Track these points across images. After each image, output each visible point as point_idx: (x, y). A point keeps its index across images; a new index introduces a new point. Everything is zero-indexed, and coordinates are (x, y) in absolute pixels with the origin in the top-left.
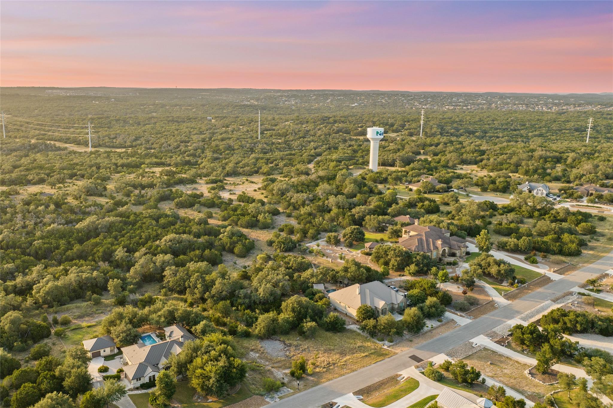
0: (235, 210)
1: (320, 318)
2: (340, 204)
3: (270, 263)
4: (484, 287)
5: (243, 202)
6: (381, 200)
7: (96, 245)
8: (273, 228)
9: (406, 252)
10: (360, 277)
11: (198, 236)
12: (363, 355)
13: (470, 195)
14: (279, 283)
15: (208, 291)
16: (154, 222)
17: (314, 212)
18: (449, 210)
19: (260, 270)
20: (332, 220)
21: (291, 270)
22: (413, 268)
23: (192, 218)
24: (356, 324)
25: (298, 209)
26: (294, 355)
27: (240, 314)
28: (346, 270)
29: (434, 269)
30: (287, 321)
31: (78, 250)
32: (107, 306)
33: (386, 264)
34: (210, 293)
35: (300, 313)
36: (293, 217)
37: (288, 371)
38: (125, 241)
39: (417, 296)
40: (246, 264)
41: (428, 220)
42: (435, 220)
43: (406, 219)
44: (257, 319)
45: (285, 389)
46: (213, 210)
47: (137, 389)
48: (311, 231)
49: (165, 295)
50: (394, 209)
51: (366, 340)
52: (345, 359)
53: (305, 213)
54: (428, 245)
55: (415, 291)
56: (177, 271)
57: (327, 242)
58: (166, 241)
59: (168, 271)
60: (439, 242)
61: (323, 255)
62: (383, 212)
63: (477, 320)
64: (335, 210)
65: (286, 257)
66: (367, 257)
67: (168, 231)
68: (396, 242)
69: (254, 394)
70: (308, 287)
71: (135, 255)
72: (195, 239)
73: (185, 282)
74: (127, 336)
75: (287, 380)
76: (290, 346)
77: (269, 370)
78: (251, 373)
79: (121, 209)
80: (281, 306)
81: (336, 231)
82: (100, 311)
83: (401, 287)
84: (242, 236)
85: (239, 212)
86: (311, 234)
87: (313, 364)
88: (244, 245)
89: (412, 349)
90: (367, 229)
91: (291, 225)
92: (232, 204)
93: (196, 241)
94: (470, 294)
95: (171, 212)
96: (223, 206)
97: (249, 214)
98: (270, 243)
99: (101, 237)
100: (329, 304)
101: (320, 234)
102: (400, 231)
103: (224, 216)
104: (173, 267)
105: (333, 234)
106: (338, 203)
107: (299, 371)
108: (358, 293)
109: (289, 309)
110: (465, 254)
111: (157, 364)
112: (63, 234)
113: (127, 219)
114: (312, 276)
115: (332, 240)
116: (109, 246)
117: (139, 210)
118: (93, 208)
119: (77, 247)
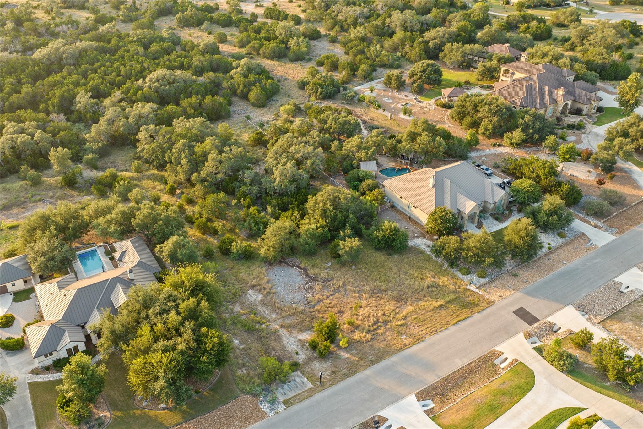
0: (258, 31)
1: (368, 225)
2: (408, 24)
3: (298, 121)
4: (631, 171)
5: (272, 18)
6: (467, 17)
7: (54, 85)
8: (309, 60)
9: (508, 109)
10: (435, 151)
11: (200, 72)
12: (436, 304)
13: (595, 11)
14: (307, 159)
15: (197, 171)
16: (141, 50)
17: (369, 35)
18: (567, 36)
19: (283, 131)
20: (395, 49)
21: (327, 136)
22: (517, 134)
23: (196, 43)
24: (424, 237)
25: (346, 31)
26: (320, 301)
27: (242, 213)
28: (413, 137)
29: (551, 139)
30: (312, 235)
31: (27, 93)
32: (50, 188)
33: (475, 125)
35: (334, 219)
36: (339, 42)
37: (306, 338)
38: (94, 80)
39: (528, 191)
40: (265, 119)
41: (540, 53)
42: (551, 53)
43: (504, 50)
44: (266, 226)
45: (298, 377)
46: (229, 31)
47: (47, 369)
48: (363, 67)
49: (138, 171)
50: (487, 32)
51: (440, 272)
52: (404, 313)
53: (356, 38)
54: (542, 95)
55: (526, 183)
56: (157, 132)
57: (386, 84)
58: (151, 79)
59: (143, 133)
60: (560, 92)
61: (379, 107)
62: (470, 36)
63: (625, 235)
64: (399, 34)
65: (322, 111)
66: (444, 110)
67: (158, 64)
68: (489, 87)
69: (243, 391)
70: (352, 167)
71: (104, 104)
72: (194, 77)
73: (164, 152)
74: (49, 260)
75: (303, 357)
76: (314, 280)
77: (275, 333)
78: (245, 336)
79: (102, 29)
80: (306, 201)
81: (398, 67)
82: (39, 197)
83: (496, 167)
84: (263, 73)
85: (263, 34)
86: (363, 71)
87: (350, 323)
88: (263, 89)
89: (518, 294)
90: (445, 64)
91: (334, 56)
92: (256, 21)
93: (195, 81)
94: (609, 186)
95: (169, 34)
96: (242, 24)
97: (276, 38)
98: (303, 85)
99: (65, 72)
100: (382, 200)
101: (375, 70)
102: (496, 70)
103: (242, 40)
104: (152, 127)
105: (395, 72)
106: (405, 23)
107: (324, 342)
108: (431, 186)
109: (318, 212)
110: (595, 111)
111: (85, 323)
112: (13, 67)
113: (106, 45)
114: (359, 148)
115: (393, 82)
116: (71, 87)
117: (128, 29)
118: (65, 27)
119: (26, 89)
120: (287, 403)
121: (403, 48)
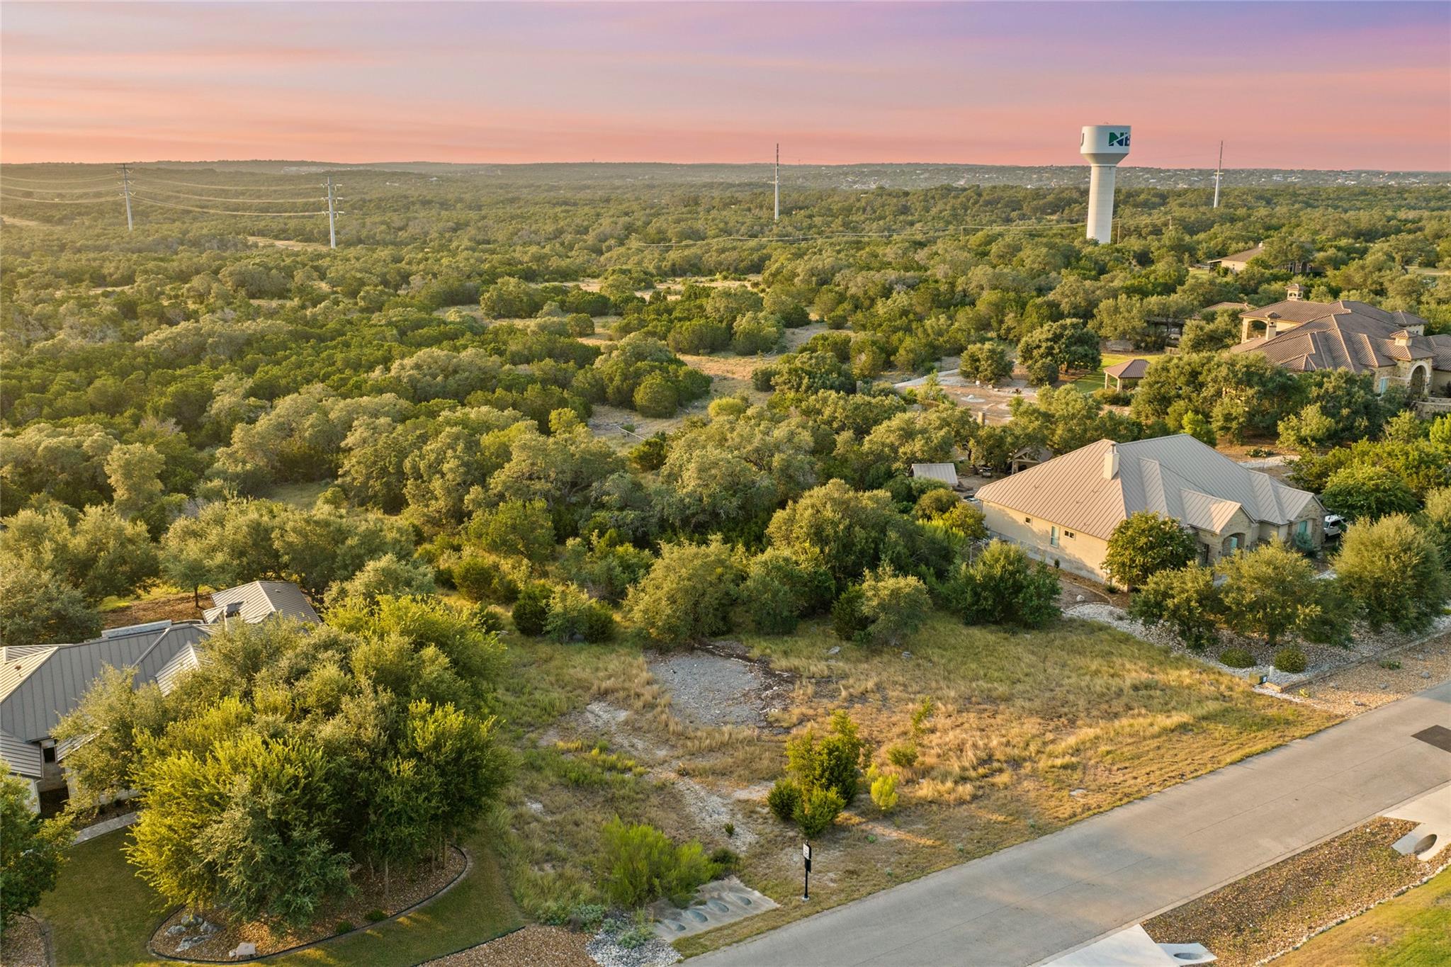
1: (942, 564)
2: (1009, 283)
8: (782, 350)
11: (521, 360)
12: (1169, 723)
15: (478, 484)
22: (1311, 419)
24: (1104, 601)
26: (803, 720)
35: (847, 543)
37: (760, 793)
44: (648, 567)
45: (732, 891)
52: (1072, 740)
53: (890, 312)
54: (1356, 352)
57: (967, 375)
64: (989, 299)
69: (533, 918)
70: (895, 472)
75: (750, 838)
76: (790, 681)
77: (661, 788)
80: (766, 522)
87: (904, 760)
106: (1002, 279)
107: (818, 793)
108: (1108, 474)
114: (908, 434)
115: (984, 365)
120: (690, 947)
121: (1001, 322)
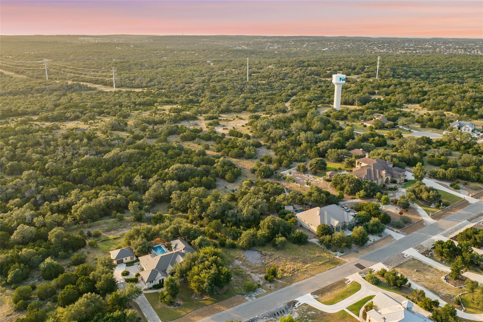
0: (227, 143)
1: (289, 233)
2: (309, 139)
3: (252, 188)
4: (417, 209)
5: (233, 136)
6: (341, 135)
7: (120, 172)
8: (256, 158)
9: (358, 180)
10: (321, 200)
11: (198, 165)
12: (321, 263)
13: (412, 130)
14: (259, 205)
15: (204, 211)
16: (164, 154)
17: (288, 145)
18: (394, 144)
19: (245, 193)
20: (302, 152)
21: (268, 194)
22: (362, 193)
23: (193, 150)
24: (316, 238)
25: (275, 143)
27: (228, 229)
28: (310, 194)
29: (378, 194)
30: (263, 236)
31: (106, 176)
32: (128, 221)
33: (342, 189)
34: (206, 212)
35: (273, 229)
36: (272, 149)
37: (263, 276)
38: (141, 169)
39: (364, 216)
40: (234, 188)
41: (377, 153)
42: (382, 153)
43: (359, 152)
44: (241, 233)
45: (260, 289)
46: (210, 143)
47: (150, 289)
48: (285, 161)
49: (172, 213)
50: (350, 143)
51: (323, 251)
52: (306, 266)
53: (281, 146)
54: (375, 174)
55: (363, 213)
56: (181, 195)
57: (297, 170)
58: (173, 169)
59: (174, 195)
60: (384, 172)
61: (294, 181)
62: (342, 145)
63: (409, 235)
64: (304, 144)
65: (265, 183)
66: (328, 182)
67: (174, 161)
68: (351, 171)
69: (237, 294)
70: (281, 208)
71: (149, 181)
72: (195, 168)
73: (187, 203)
74: (143, 247)
75: (262, 282)
76: (265, 255)
77: (249, 275)
78: (236, 276)
79: (139, 142)
80: (259, 223)
81: (304, 161)
82: (123, 226)
83: (352, 208)
84: (231, 165)
85: (229, 145)
86: (285, 163)
87: (282, 270)
88: (233, 173)
89: (357, 259)
90: (328, 160)
91: (270, 156)
92: (224, 138)
93: (196, 170)
94: (405, 215)
95: (177, 145)
96: (218, 140)
97: (237, 147)
98: (253, 171)
99: (123, 165)
100: (296, 222)
101: (292, 163)
102: (354, 162)
103: (218, 148)
104: (178, 192)
105: (302, 164)
106: (307, 138)
107: (271, 276)
108: (318, 214)
109: (266, 226)
110: (403, 181)
111: (165, 270)
112: (94, 163)
113: (143, 151)
114: (284, 199)
115: (301, 169)
116: (130, 173)
117: (152, 142)
118: (117, 141)
119: (105, 174)
120: (257, 297)
121: (306, 152)
